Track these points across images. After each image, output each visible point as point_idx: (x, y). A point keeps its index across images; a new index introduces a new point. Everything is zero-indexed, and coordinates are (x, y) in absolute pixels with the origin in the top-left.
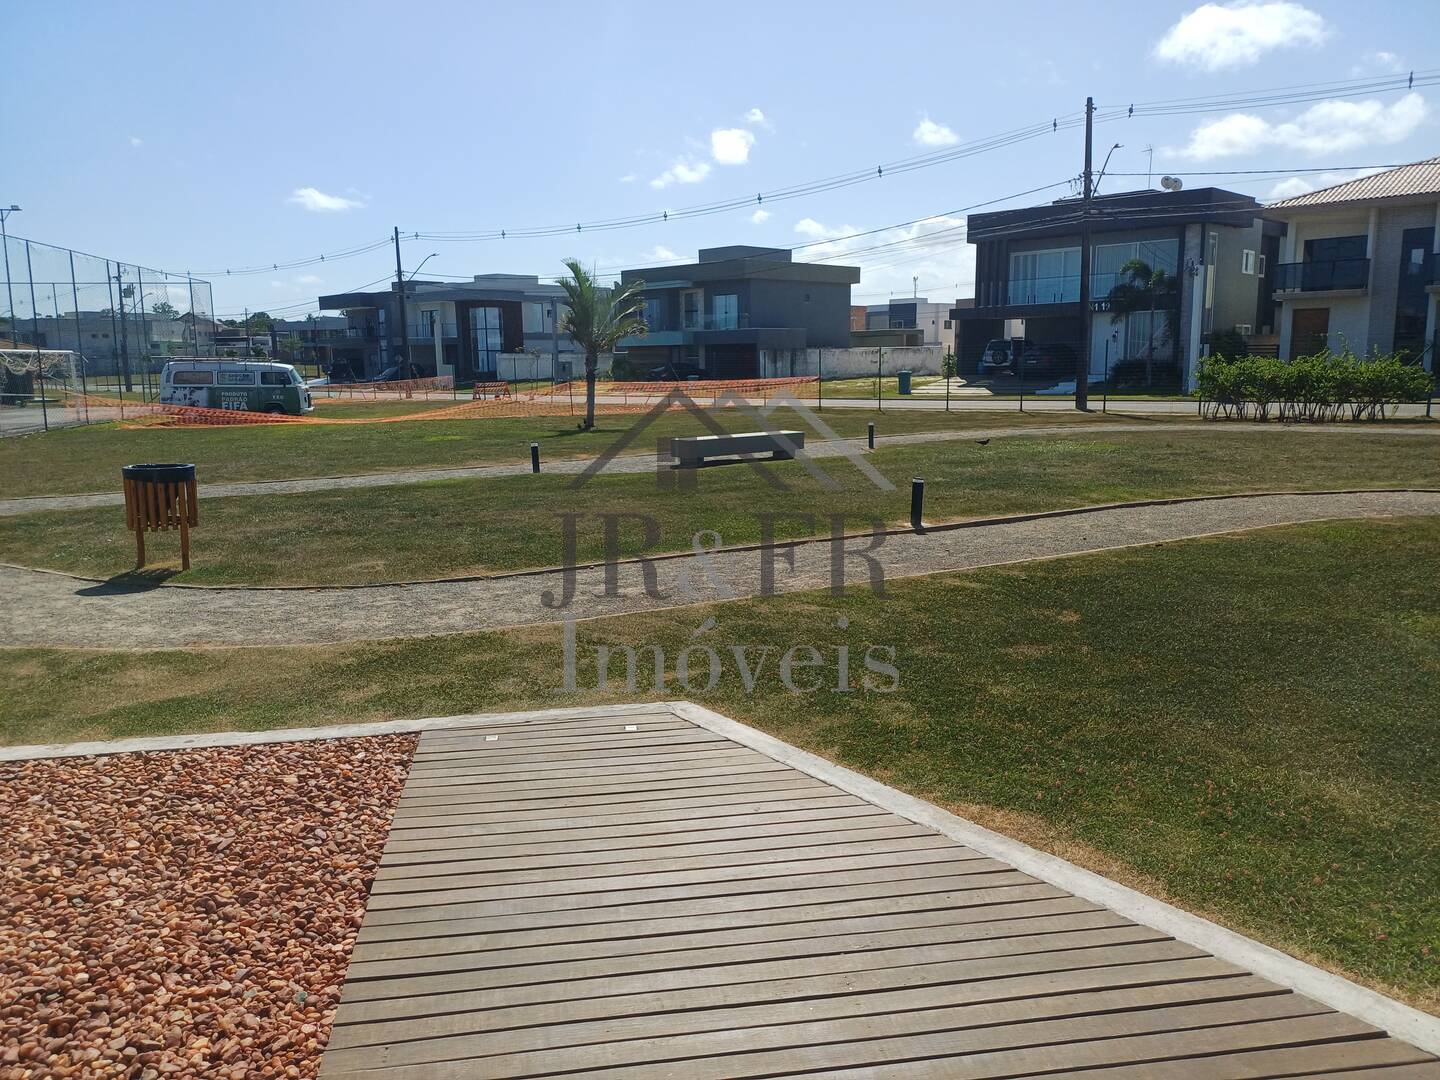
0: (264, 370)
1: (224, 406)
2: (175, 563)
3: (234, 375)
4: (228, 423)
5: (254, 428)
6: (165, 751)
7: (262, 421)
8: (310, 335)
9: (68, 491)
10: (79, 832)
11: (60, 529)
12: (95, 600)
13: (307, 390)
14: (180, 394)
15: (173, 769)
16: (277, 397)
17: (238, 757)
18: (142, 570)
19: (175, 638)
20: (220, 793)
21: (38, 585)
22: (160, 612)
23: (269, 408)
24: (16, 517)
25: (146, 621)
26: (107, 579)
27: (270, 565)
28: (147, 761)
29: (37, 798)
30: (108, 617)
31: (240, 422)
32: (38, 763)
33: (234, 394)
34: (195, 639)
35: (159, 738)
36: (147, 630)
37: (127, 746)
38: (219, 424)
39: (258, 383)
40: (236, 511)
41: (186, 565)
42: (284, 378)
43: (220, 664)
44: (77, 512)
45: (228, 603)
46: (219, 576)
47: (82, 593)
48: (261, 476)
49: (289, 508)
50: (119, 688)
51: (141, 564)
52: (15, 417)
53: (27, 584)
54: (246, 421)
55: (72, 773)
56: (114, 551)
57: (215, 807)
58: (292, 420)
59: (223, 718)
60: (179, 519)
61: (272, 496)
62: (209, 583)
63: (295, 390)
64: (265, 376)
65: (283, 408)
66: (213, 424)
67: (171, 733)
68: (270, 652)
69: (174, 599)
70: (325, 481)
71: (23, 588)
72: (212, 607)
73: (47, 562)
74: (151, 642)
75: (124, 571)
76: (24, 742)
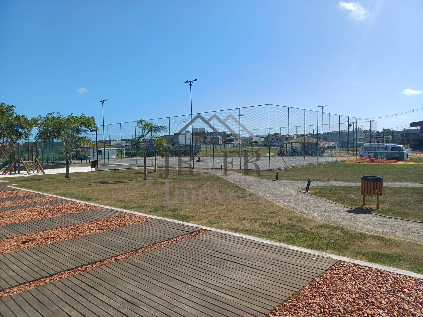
0: (393, 147)
1: (378, 157)
2: (374, 206)
3: (383, 148)
4: (380, 163)
5: (388, 165)
6: (387, 271)
7: (391, 163)
8: (404, 135)
9: (338, 181)
10: (365, 291)
11: (338, 192)
12: (352, 214)
13: (407, 153)
14: (365, 154)
15: (391, 279)
16: (396, 155)
17: (414, 282)
18: (364, 207)
19: (379, 231)
20: (410, 293)
21: (336, 207)
22: (372, 222)
23: (393, 159)
24: (326, 187)
25: (368, 224)
26: (354, 208)
27: (406, 212)
28: (381, 273)
29: (350, 275)
30: (357, 220)
31: (384, 163)
32: (348, 264)
33: (382, 154)
34: (385, 233)
35: (383, 266)
36: (369, 227)
37: (374, 266)
38: (377, 163)
39: (390, 151)
40: (389, 191)
41: (378, 208)
42: (400, 149)
43: (398, 244)
44: (341, 187)
45: (394, 223)
46: (389, 213)
47: (347, 211)
48: (395, 181)
49: (408, 193)
50: (365, 245)
51: (363, 205)
52: (321, 159)
53: (332, 206)
54: (386, 162)
55: (358, 270)
56: (354, 200)
57: (410, 299)
58: (401, 163)
59: (404, 265)
60: (377, 193)
61: (401, 188)
62: (386, 215)
63: (403, 153)
64: (393, 149)
65: (398, 159)
66: (375, 163)
67: (387, 265)
68: (415, 244)
69: (375, 218)
70: (419, 184)
71: (332, 208)
72: (389, 223)
73: (336, 201)
74: (371, 231)
75: (359, 207)
76: (343, 256)
